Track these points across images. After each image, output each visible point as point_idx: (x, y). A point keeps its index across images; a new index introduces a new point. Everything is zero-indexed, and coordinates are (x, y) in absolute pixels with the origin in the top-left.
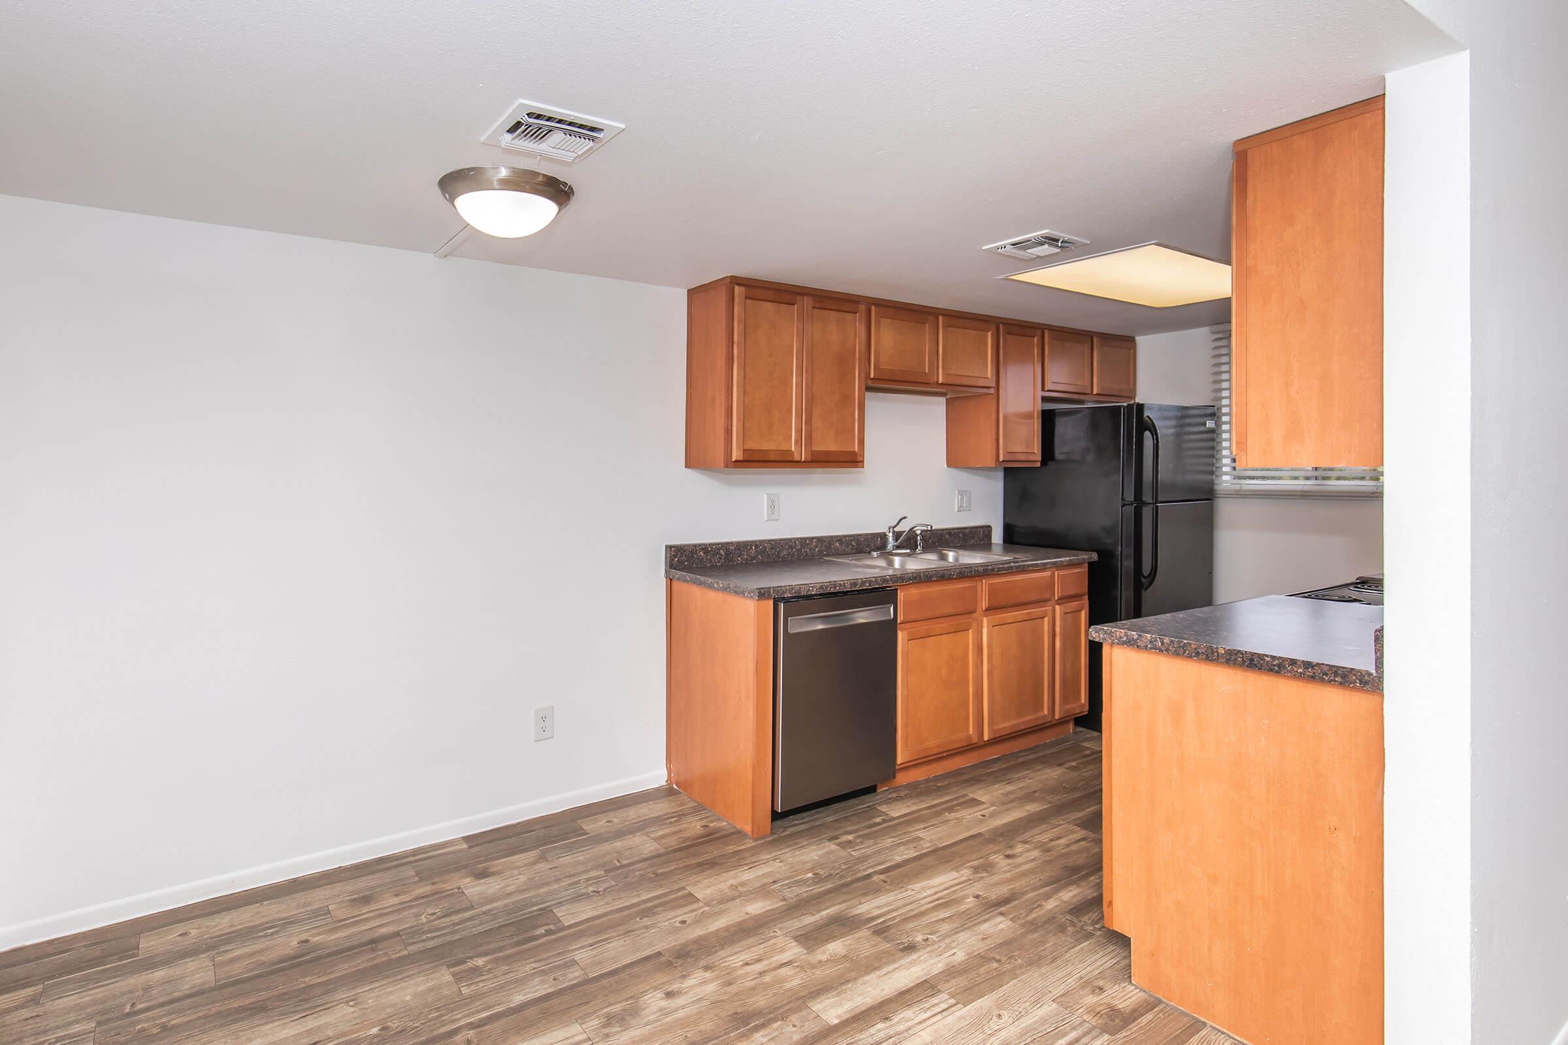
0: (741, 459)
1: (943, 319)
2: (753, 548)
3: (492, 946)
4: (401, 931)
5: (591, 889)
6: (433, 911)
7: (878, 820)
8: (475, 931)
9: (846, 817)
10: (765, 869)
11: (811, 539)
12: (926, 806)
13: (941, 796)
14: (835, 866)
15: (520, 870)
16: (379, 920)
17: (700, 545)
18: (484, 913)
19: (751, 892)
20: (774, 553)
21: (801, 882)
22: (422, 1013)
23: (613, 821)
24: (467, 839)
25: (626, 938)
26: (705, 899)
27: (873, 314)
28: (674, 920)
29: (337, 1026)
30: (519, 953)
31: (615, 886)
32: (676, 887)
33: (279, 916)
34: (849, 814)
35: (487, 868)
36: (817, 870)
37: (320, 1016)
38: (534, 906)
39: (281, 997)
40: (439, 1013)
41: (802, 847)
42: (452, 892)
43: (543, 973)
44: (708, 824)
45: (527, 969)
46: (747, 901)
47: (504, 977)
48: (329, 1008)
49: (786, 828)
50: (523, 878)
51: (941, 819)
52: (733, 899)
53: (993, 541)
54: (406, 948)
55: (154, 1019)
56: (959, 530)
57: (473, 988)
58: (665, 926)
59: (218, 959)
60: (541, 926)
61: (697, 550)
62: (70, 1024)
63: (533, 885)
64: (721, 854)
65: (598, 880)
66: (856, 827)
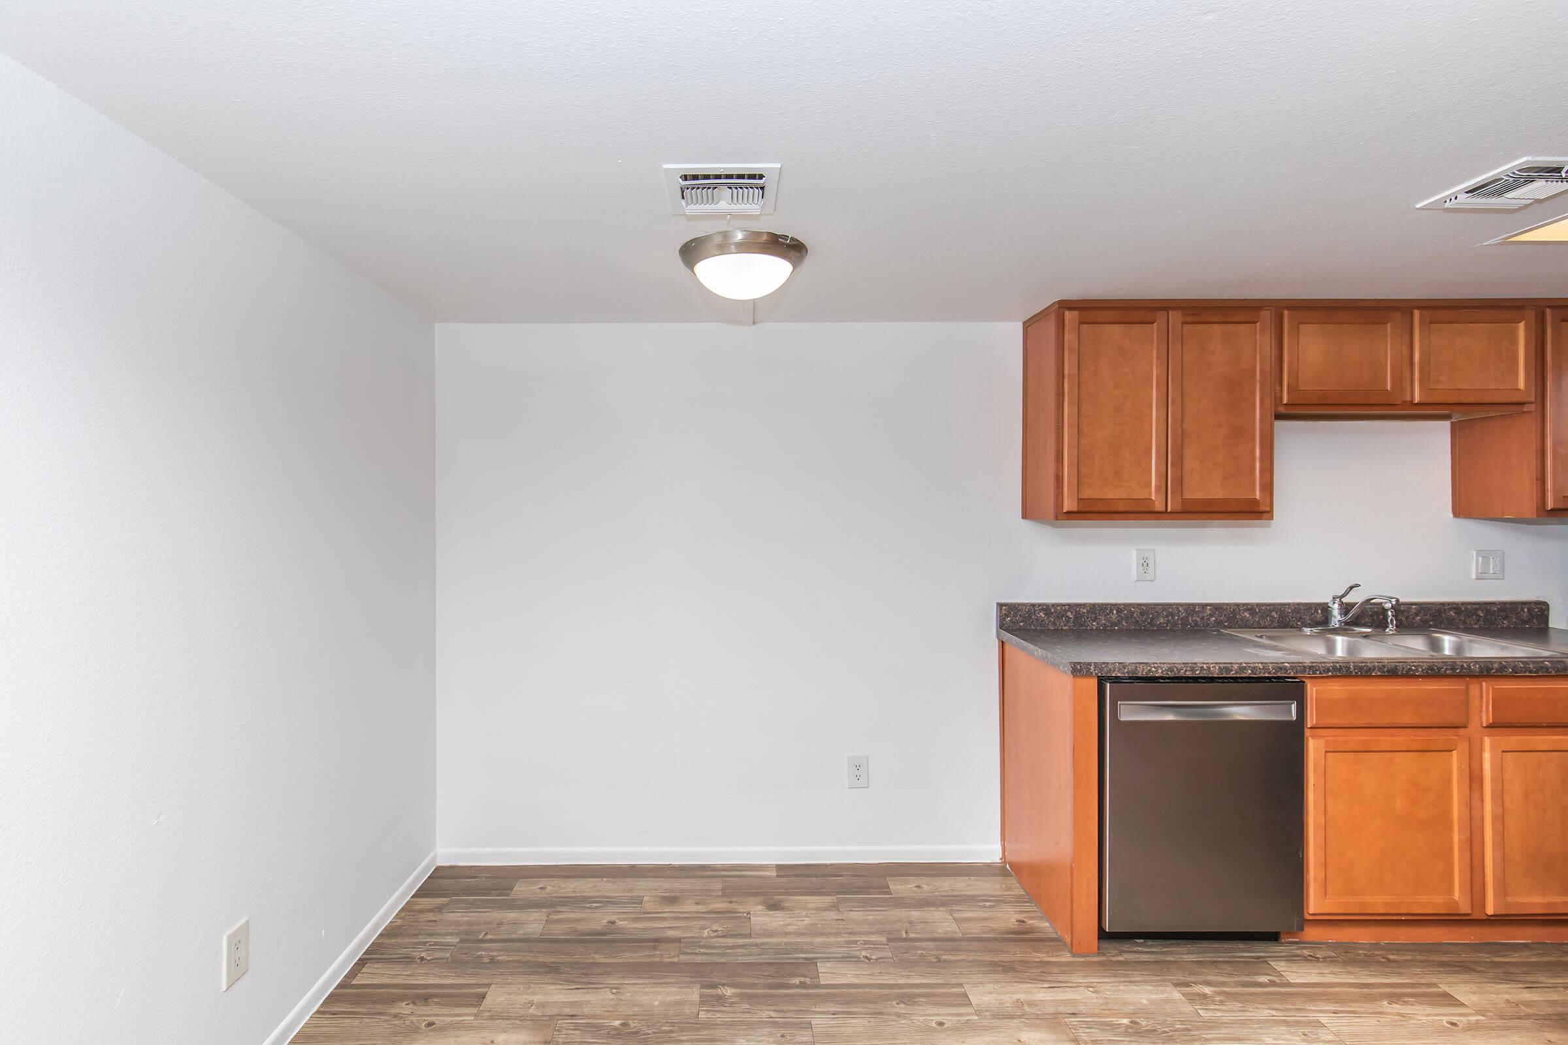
0: (1075, 509)
1: (1421, 315)
2: (1115, 612)
3: (746, 980)
4: (684, 938)
5: (864, 953)
6: (716, 929)
7: (1263, 979)
8: (740, 960)
9: (1215, 962)
10: (1069, 995)
11: (1204, 606)
12: (1355, 981)
13: (1385, 975)
14: (1167, 1020)
15: (809, 912)
16: (673, 922)
17: (1039, 605)
18: (757, 945)
19: (1037, 1017)
20: (1146, 620)
21: (1108, 1025)
22: (659, 1022)
23: (923, 887)
24: (780, 868)
25: (872, 1020)
26: (978, 1005)
27: (1286, 320)
28: (931, 1018)
29: (594, 1007)
30: (765, 996)
31: (890, 958)
32: (954, 981)
33: (607, 894)
34: (1220, 959)
35: (781, 901)
36: (1139, 1018)
37: (588, 993)
38: (802, 953)
39: (573, 965)
40: (672, 1028)
41: (1132, 982)
42: (741, 915)
43: (776, 1024)
44: (1025, 920)
45: (764, 1016)
46: (1027, 1025)
47: (740, 1015)
48: (596, 988)
49: (1121, 952)
50: (807, 921)
51: (1369, 1007)
52: (1012, 1017)
53: (1550, 626)
54: (678, 956)
55: (491, 950)
56: (1478, 606)
57: (709, 1015)
58: (919, 1021)
59: (553, 917)
60: (798, 976)
61: (1035, 611)
62: (447, 934)
63: (813, 931)
64: (1023, 959)
65: (875, 946)
66: (1223, 979)
